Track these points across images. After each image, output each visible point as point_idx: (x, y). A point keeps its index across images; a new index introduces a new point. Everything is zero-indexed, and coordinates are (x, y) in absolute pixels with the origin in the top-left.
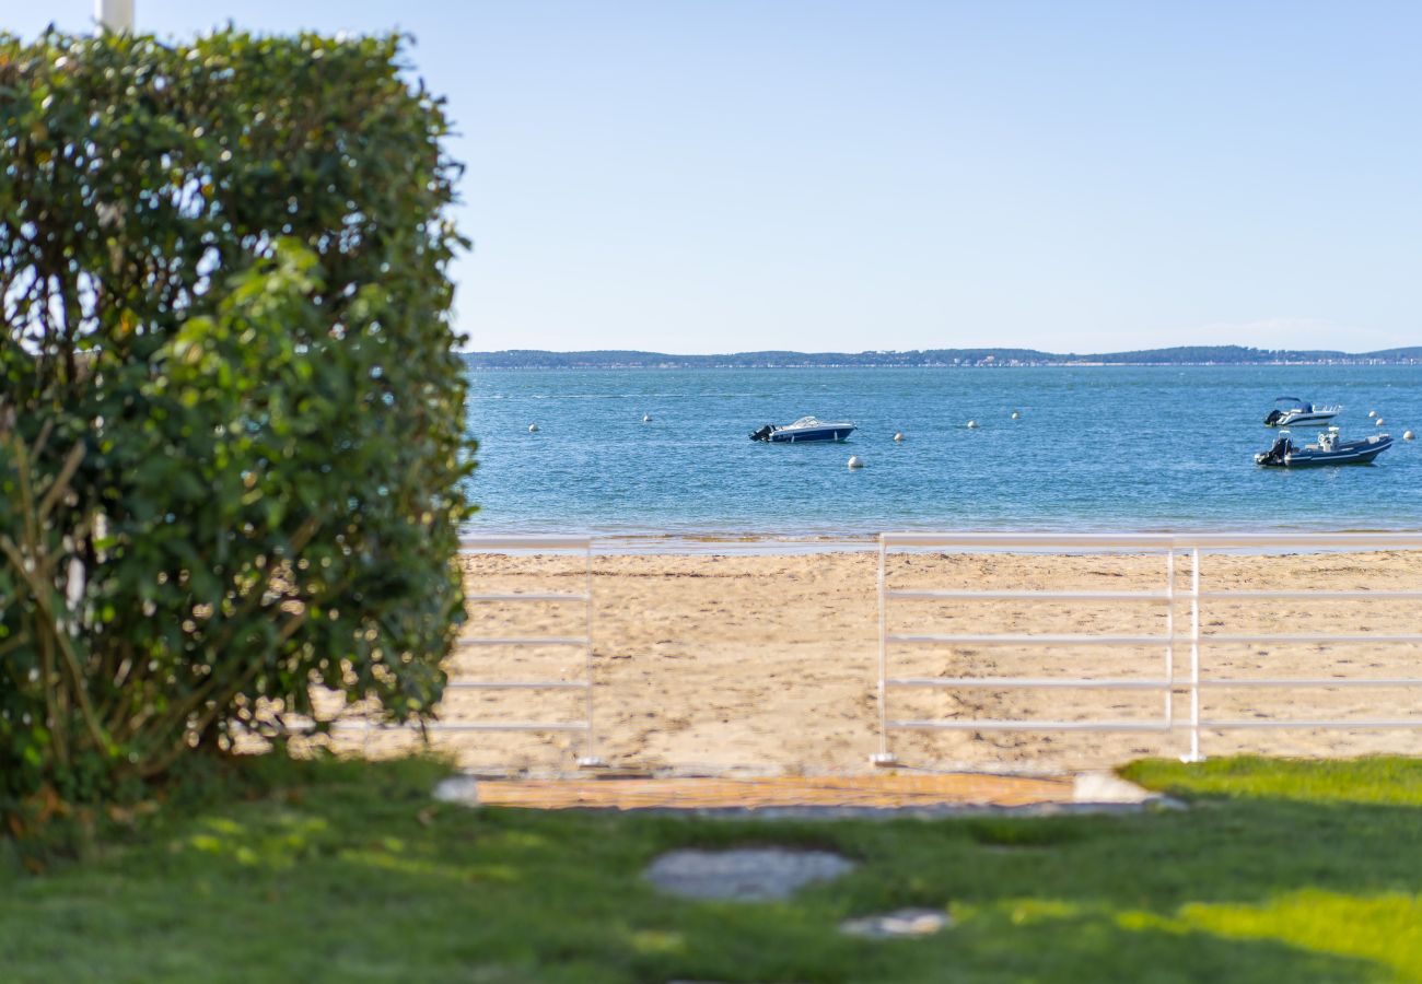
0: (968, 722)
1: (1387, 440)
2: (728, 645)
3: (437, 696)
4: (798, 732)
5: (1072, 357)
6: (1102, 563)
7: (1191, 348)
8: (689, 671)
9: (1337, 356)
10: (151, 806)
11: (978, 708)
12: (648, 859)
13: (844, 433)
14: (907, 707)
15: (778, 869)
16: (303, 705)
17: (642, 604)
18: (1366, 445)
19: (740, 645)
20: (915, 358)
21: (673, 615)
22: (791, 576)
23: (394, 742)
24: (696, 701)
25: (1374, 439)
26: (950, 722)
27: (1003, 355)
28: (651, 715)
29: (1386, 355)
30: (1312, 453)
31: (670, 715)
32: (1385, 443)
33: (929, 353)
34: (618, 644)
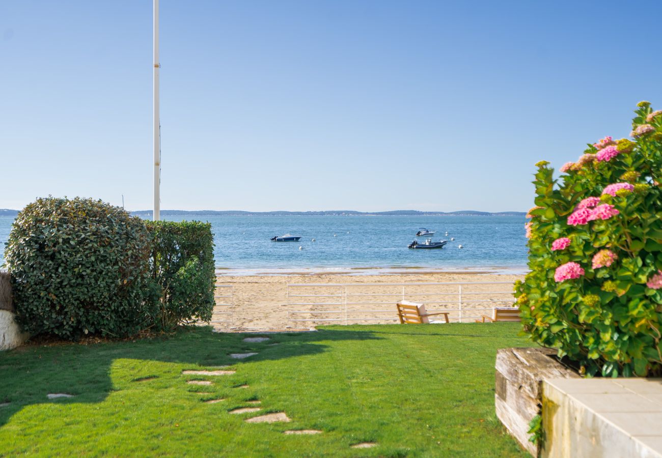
0: (313, 320)
1: (445, 242)
2: (262, 302)
3: (211, 317)
4: (276, 322)
5: (367, 213)
6: (359, 279)
7: (401, 211)
8: (253, 309)
9: (442, 213)
10: (175, 333)
11: (316, 316)
12: (243, 339)
13: (297, 239)
14: (301, 316)
15: (260, 340)
16: (190, 318)
17: (243, 291)
18: (440, 243)
19: (265, 302)
20: (322, 213)
21: (250, 295)
22: (280, 283)
23: (206, 324)
24: (254, 315)
25: (442, 242)
26: (310, 319)
27: (347, 212)
28: (244, 319)
29: (455, 213)
30: (423, 245)
31: (249, 319)
32: (445, 243)
33: (326, 212)
34: (236, 302)
